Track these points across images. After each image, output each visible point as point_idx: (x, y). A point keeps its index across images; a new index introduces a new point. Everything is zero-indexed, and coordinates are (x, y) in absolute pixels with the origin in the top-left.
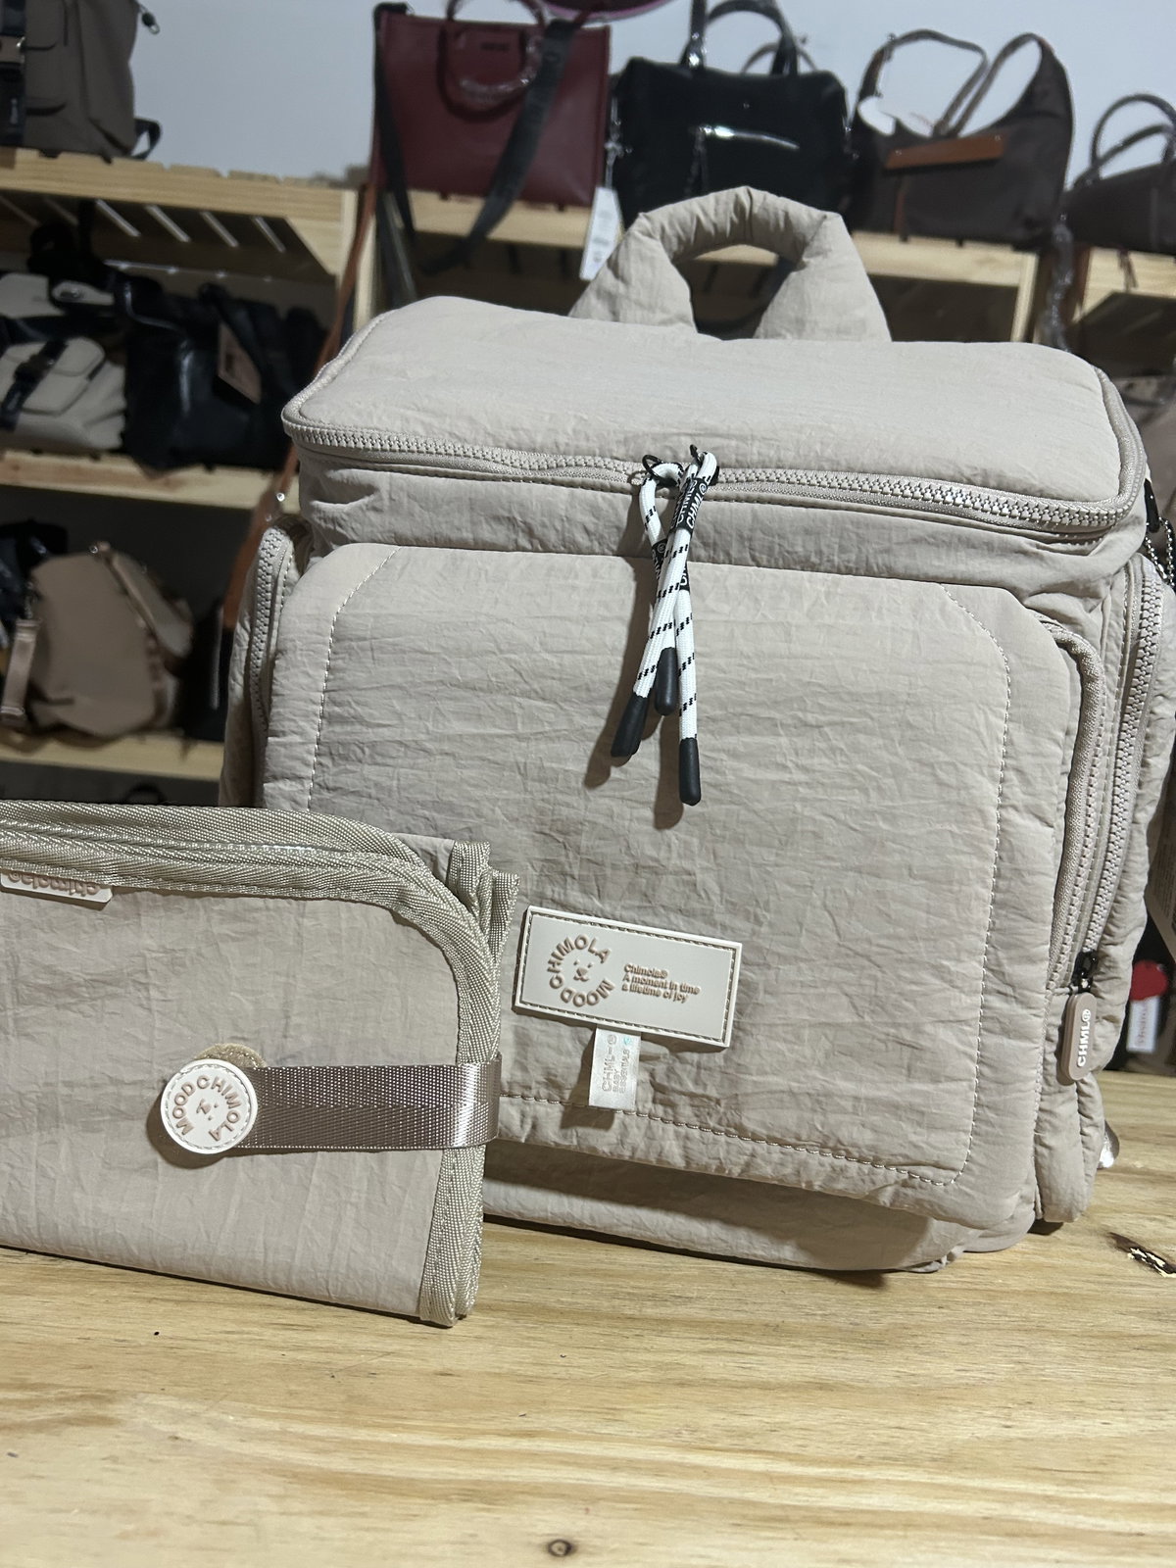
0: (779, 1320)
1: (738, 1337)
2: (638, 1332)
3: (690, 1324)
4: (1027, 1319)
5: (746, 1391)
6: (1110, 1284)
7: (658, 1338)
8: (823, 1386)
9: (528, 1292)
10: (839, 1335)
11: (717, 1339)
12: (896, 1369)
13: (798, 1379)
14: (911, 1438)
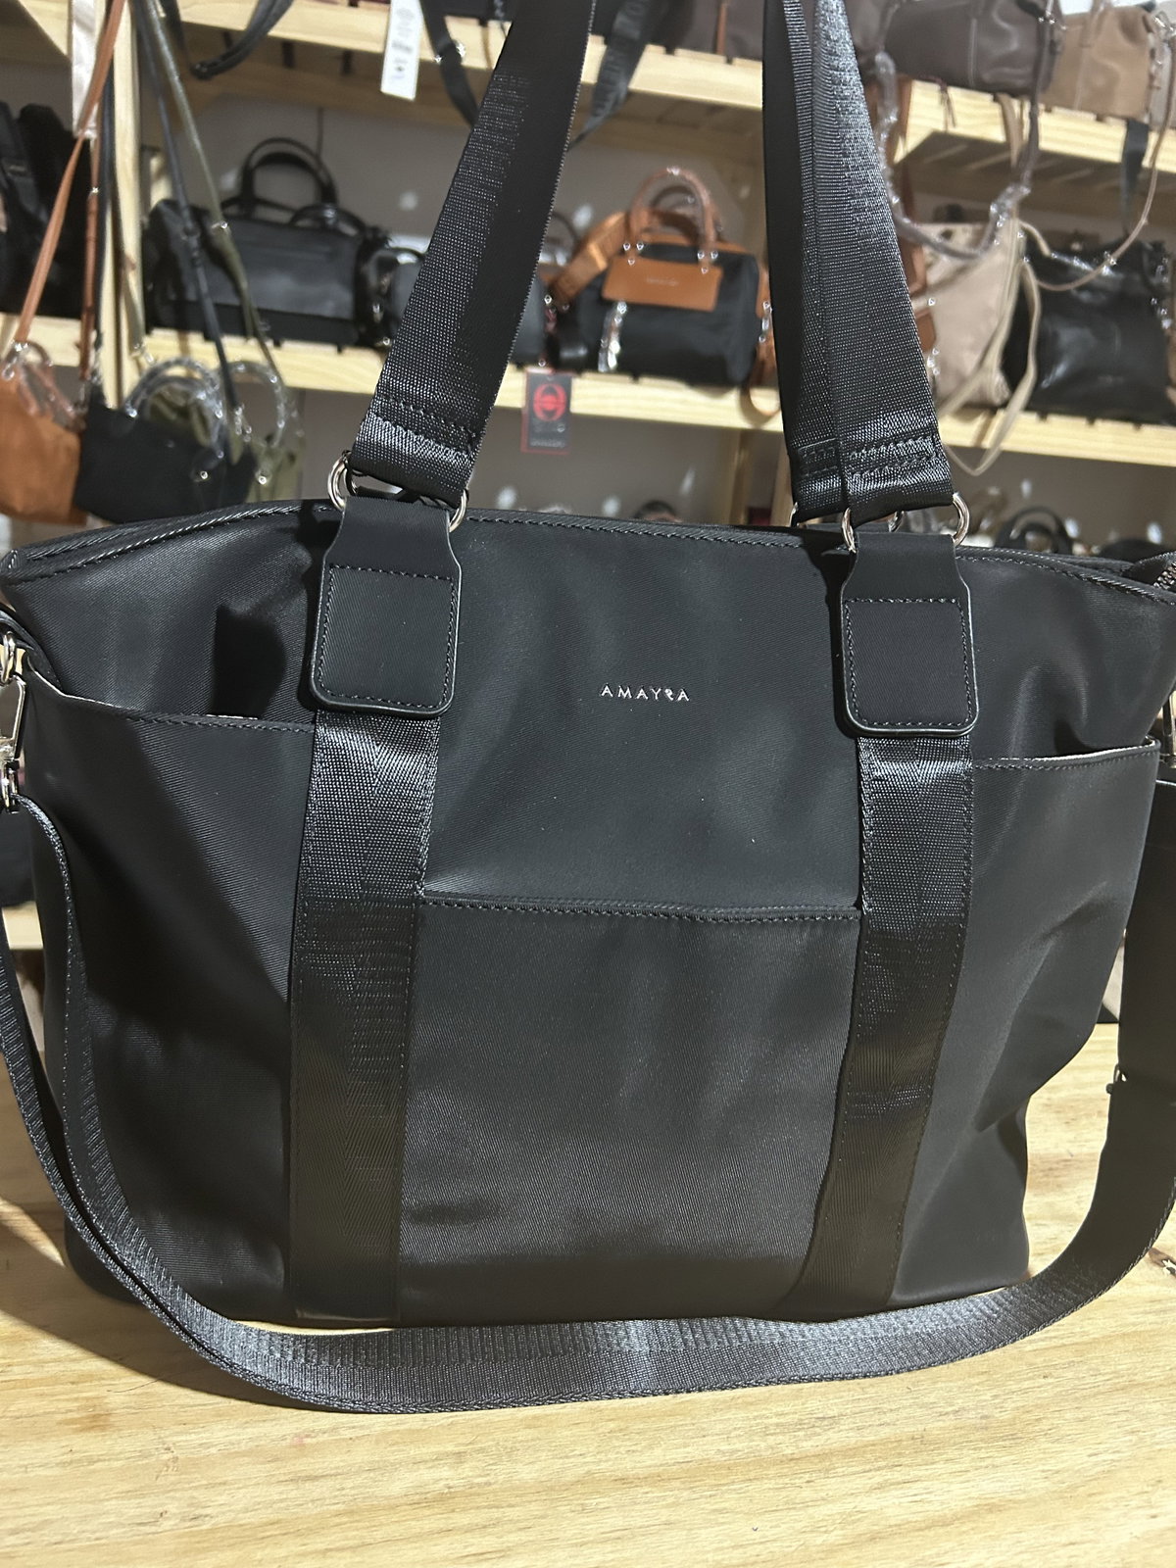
0: (921, 1428)
1: (896, 1461)
2: (807, 1477)
3: (849, 1453)
4: (1117, 1374)
5: (931, 1533)
6: (1164, 1311)
7: (828, 1481)
8: (991, 1508)
9: (685, 1447)
10: (978, 1435)
11: (879, 1469)
12: (1041, 1468)
13: (968, 1504)
14: (1086, 1553)
